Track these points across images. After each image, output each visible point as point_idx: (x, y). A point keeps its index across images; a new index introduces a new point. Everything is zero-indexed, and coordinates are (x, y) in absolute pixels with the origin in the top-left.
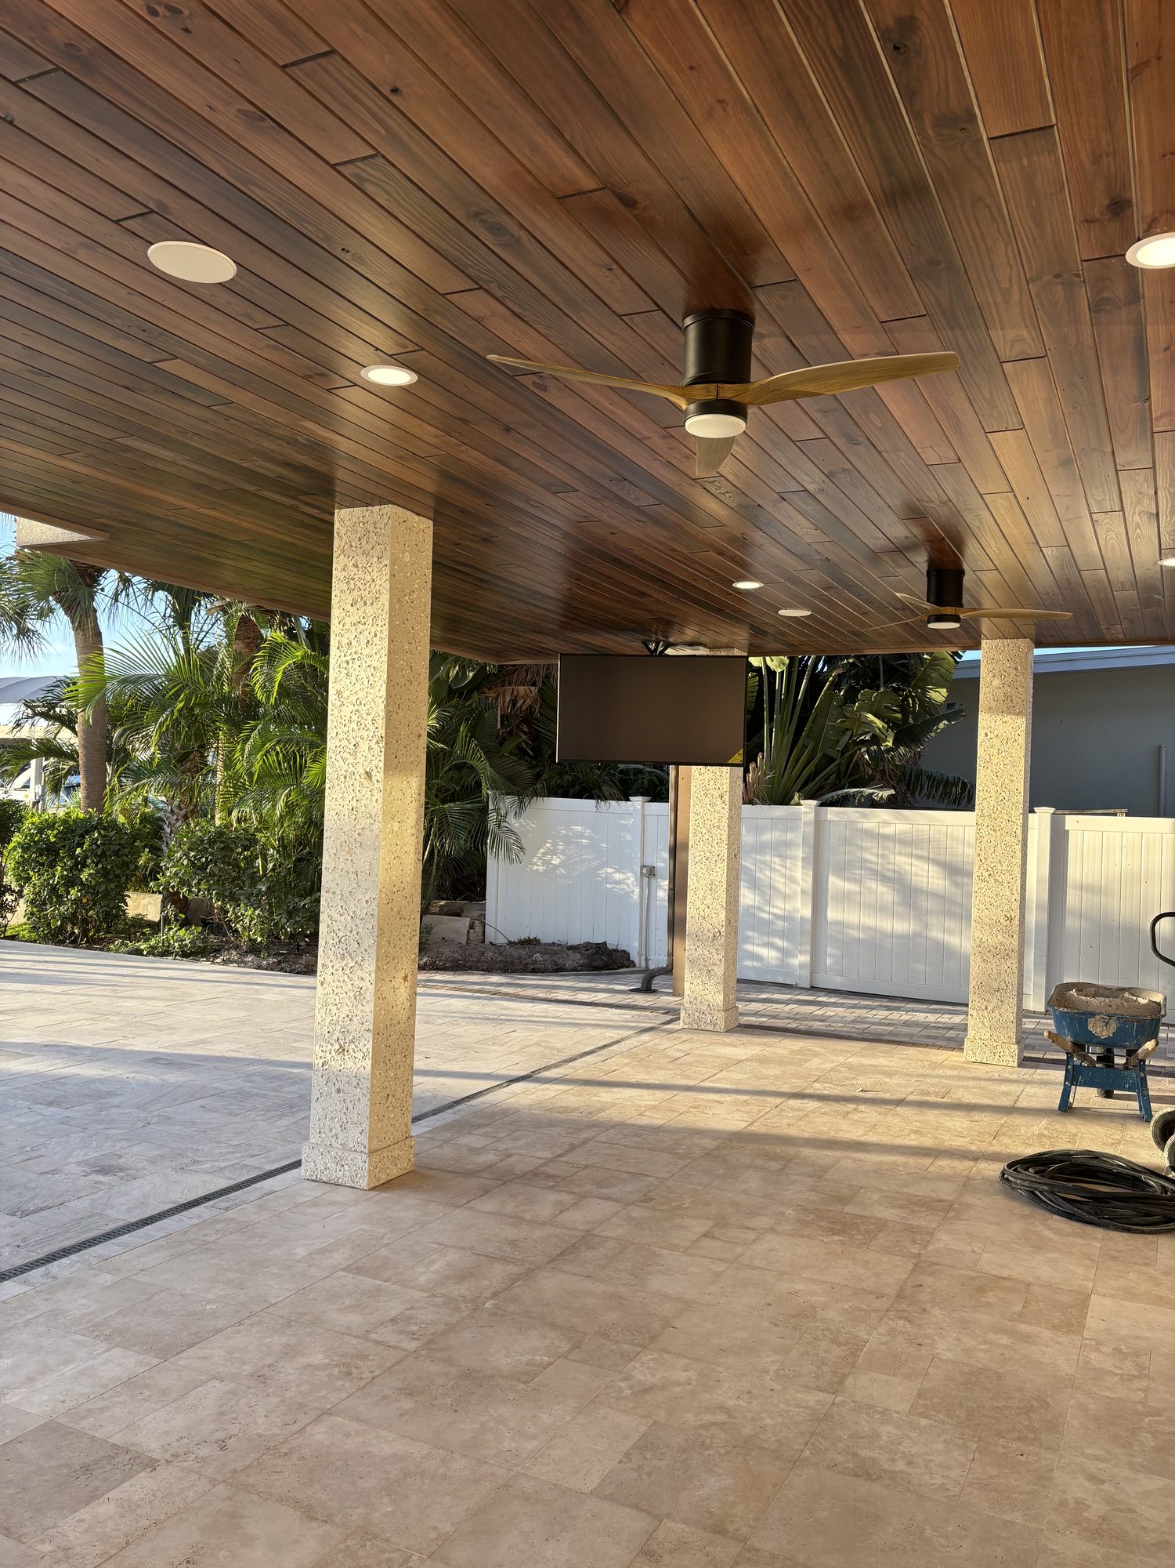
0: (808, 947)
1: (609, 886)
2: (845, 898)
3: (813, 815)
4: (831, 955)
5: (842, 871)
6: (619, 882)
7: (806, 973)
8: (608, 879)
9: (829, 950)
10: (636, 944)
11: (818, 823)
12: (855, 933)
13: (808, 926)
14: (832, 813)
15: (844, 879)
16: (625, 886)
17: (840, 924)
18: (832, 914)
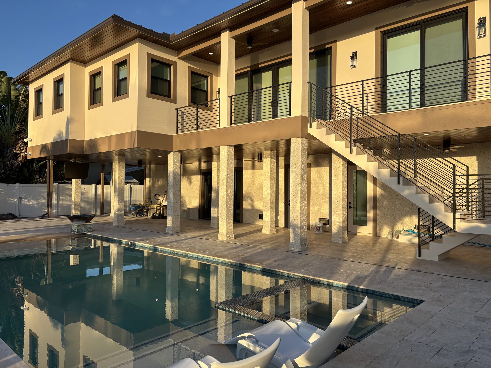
0: (56, 209)
1: (9, 202)
2: (62, 200)
3: (57, 186)
4: (60, 210)
5: (62, 195)
6: (12, 201)
7: (56, 213)
8: (9, 200)
9: (60, 209)
10: (18, 213)
11: (58, 187)
12: (64, 205)
13: (57, 205)
14: (60, 185)
15: (62, 197)
16: (14, 201)
17: (61, 204)
18: (60, 202)
